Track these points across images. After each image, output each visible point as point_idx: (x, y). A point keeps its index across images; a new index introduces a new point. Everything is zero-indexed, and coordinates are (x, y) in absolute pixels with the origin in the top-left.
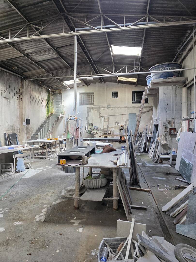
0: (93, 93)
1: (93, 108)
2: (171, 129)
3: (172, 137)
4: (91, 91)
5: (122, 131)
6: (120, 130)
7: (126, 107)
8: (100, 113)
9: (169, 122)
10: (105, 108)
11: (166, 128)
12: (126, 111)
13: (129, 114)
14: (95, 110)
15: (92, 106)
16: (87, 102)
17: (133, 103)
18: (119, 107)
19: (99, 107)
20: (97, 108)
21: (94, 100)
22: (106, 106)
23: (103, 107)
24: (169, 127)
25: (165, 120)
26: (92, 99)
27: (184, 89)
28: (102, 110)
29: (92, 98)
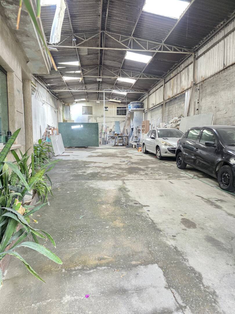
0: (92, 107)
1: (92, 117)
2: (138, 130)
3: (139, 133)
4: (90, 105)
5: (111, 132)
6: (110, 132)
7: (113, 117)
8: (97, 120)
9: (138, 127)
10: (100, 117)
11: (137, 129)
12: (113, 120)
13: (115, 122)
14: (93, 118)
15: (91, 115)
16: (88, 112)
17: (117, 114)
18: (109, 117)
19: (96, 116)
20: (94, 117)
21: (92, 112)
22: (101, 116)
23: (99, 117)
24: (138, 129)
25: (136, 126)
26: (91, 111)
27: (144, 113)
28: (98, 118)
29: (91, 109)
